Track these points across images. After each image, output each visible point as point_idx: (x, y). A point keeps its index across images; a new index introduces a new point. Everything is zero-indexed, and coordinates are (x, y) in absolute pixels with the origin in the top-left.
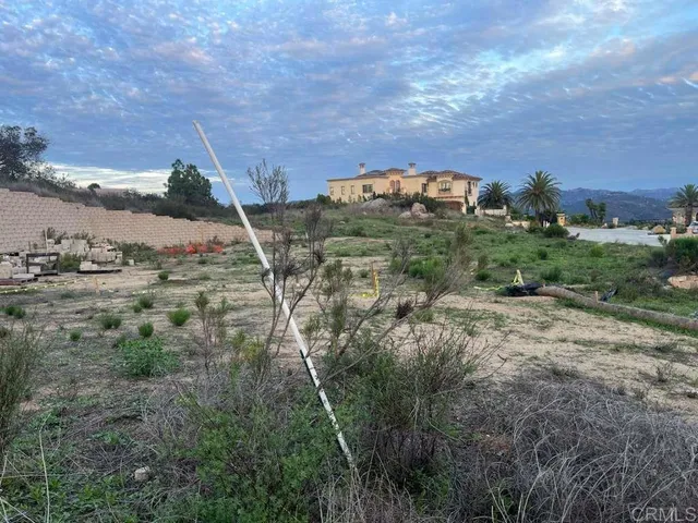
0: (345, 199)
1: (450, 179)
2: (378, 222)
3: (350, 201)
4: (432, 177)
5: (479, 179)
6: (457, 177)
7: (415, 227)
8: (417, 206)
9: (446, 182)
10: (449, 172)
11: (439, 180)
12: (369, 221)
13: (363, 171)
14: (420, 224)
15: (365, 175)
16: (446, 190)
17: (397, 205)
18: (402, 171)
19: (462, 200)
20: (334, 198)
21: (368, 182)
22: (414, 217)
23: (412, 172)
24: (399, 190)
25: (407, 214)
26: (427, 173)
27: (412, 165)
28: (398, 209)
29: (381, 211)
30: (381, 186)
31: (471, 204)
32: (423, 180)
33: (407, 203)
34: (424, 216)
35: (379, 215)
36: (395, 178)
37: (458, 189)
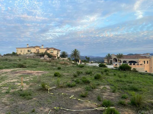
0: (22, 54)
1: (53, 50)
2: (32, 61)
3: (23, 54)
4: (48, 49)
5: (60, 50)
6: (55, 49)
7: (45, 63)
8: (46, 56)
9: (52, 50)
10: (53, 48)
11: (50, 50)
12: (29, 60)
13: (28, 46)
14: (47, 62)
15: (28, 47)
16: (52, 52)
17: (39, 55)
18: (40, 47)
19: (56, 55)
20: (18, 53)
21: (29, 49)
22: (45, 59)
23: (42, 47)
24: (39, 52)
25: (42, 58)
26: (47, 48)
27: (42, 45)
28: (39, 57)
29: (33, 57)
30: (33, 50)
31: (58, 57)
32: (46, 50)
33: (42, 55)
34: (48, 59)
35: (33, 58)
36: (38, 48)
37: (55, 53)
